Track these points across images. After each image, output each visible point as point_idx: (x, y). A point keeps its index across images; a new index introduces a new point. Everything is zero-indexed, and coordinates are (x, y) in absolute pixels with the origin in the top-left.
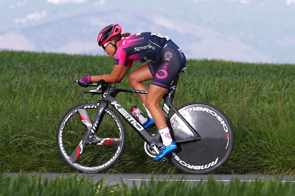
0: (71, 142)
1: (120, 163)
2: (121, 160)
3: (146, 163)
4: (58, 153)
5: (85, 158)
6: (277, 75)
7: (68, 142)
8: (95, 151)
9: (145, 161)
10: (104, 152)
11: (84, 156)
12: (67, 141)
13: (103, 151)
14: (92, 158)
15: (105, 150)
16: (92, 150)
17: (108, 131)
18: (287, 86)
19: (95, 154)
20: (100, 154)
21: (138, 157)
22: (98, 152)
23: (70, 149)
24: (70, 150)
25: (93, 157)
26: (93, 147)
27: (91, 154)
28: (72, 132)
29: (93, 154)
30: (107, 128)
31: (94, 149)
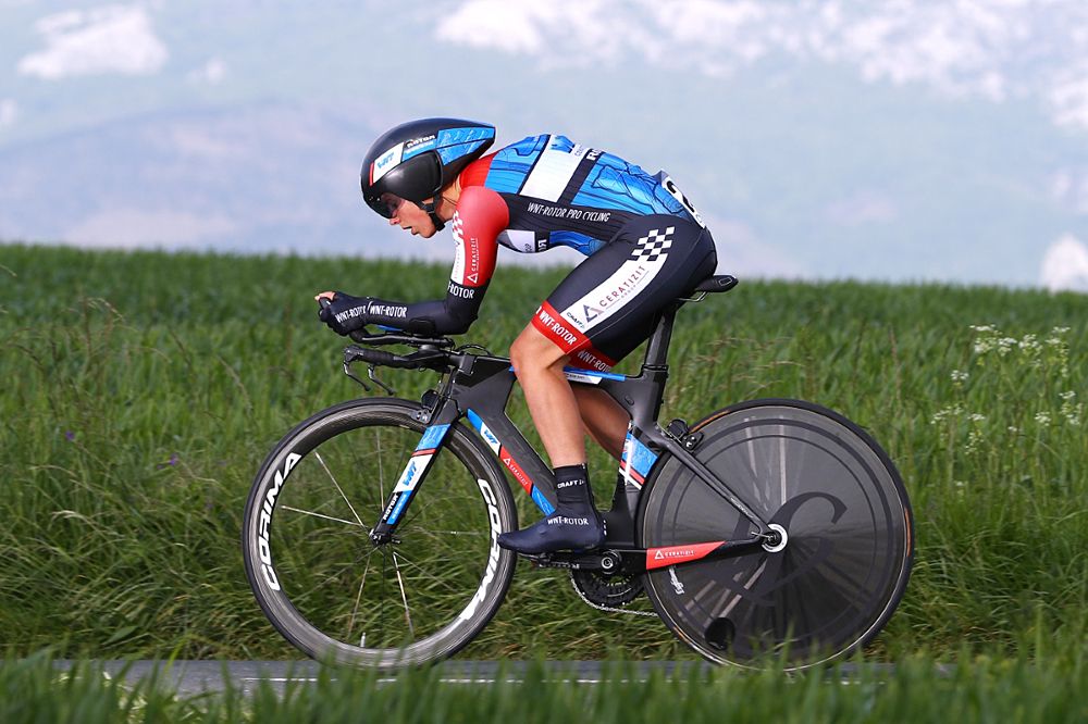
0: (68, 547)
1: (241, 622)
2: (244, 611)
3: (333, 623)
4: (18, 588)
5: (118, 605)
6: (814, 317)
7: (57, 549)
8: (152, 580)
9: (330, 616)
10: (184, 582)
11: (111, 598)
12: (53, 545)
13: (179, 582)
14: (141, 607)
15: (187, 576)
16: (142, 576)
17: (198, 509)
18: (841, 353)
19: (149, 593)
20: (171, 591)
21: (304, 600)
22: (162, 583)
23: (62, 574)
24: (62, 578)
25: (145, 602)
26: (146, 567)
27: (138, 593)
28: (70, 514)
29: (146, 590)
30: (197, 498)
31: (148, 573)
